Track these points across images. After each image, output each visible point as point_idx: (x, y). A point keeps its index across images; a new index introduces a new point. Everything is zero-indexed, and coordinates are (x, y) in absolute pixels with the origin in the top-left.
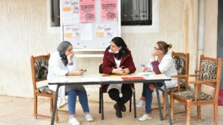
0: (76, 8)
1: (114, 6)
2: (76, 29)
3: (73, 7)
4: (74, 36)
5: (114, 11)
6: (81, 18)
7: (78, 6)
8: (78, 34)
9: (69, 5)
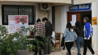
0: (14, 19)
1: (26, 19)
2: (14, 26)
3: (13, 19)
4: (13, 28)
5: (26, 20)
6: (16, 22)
7: (15, 18)
8: (14, 27)
9: (12, 18)
